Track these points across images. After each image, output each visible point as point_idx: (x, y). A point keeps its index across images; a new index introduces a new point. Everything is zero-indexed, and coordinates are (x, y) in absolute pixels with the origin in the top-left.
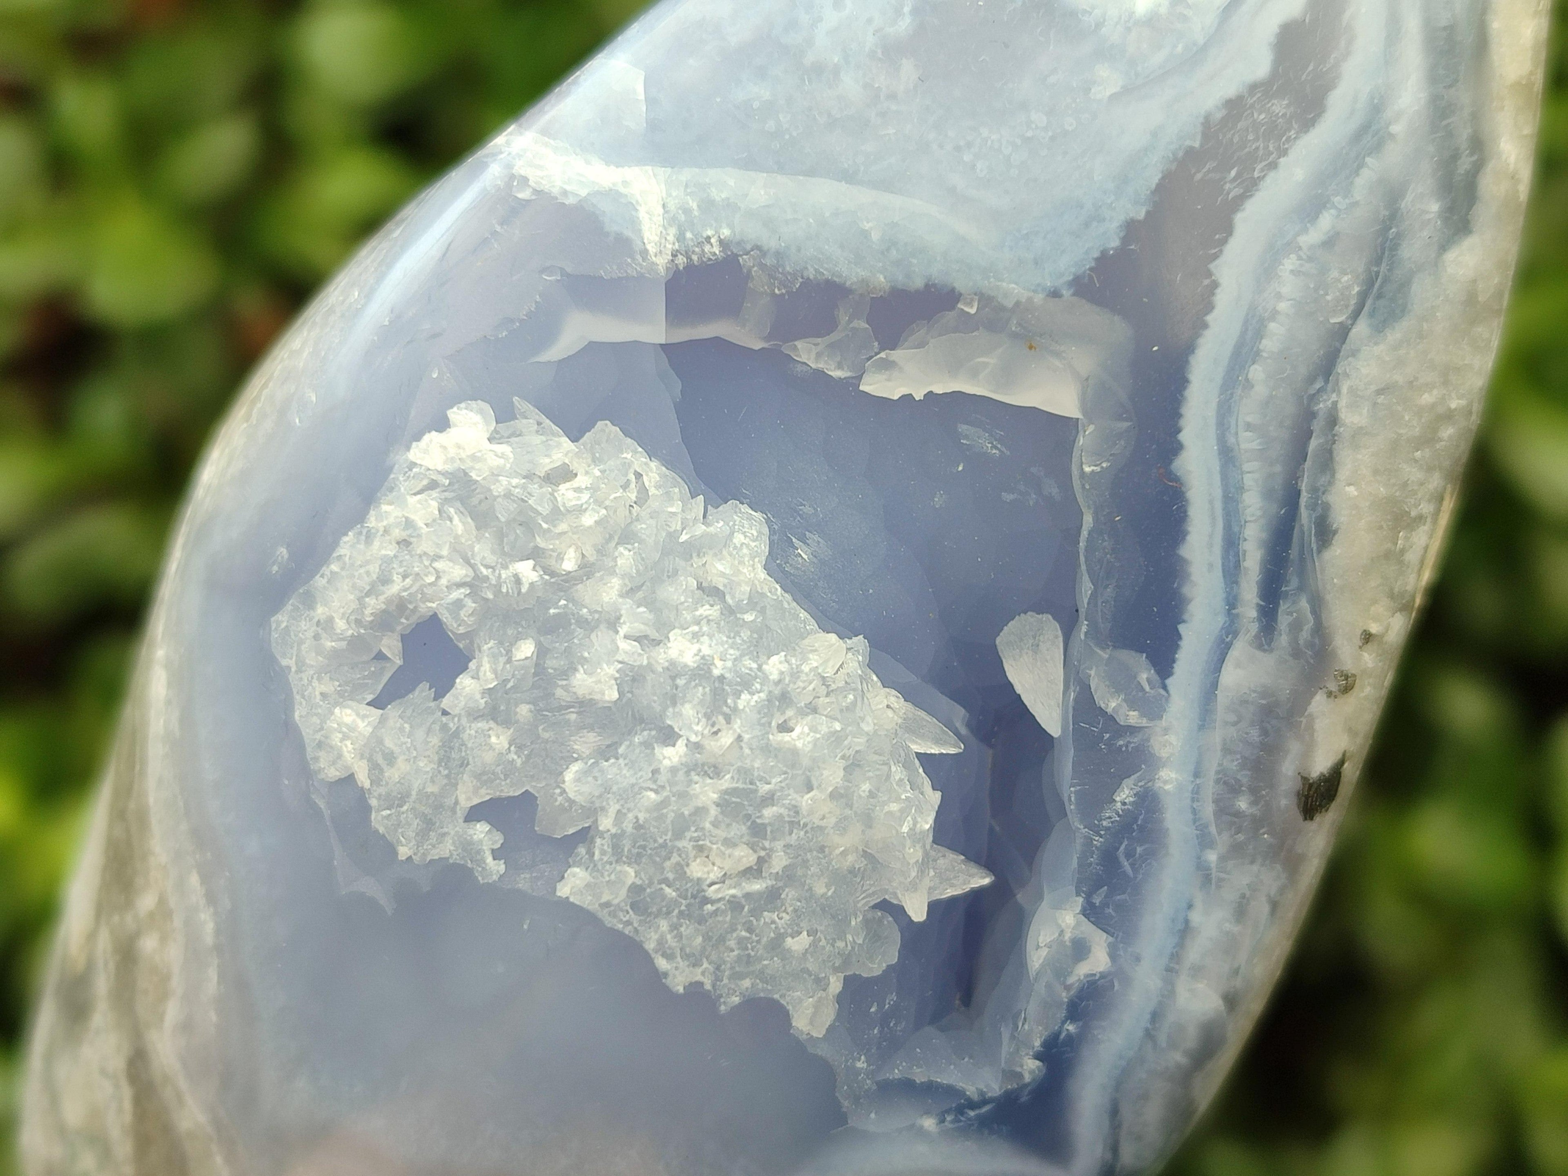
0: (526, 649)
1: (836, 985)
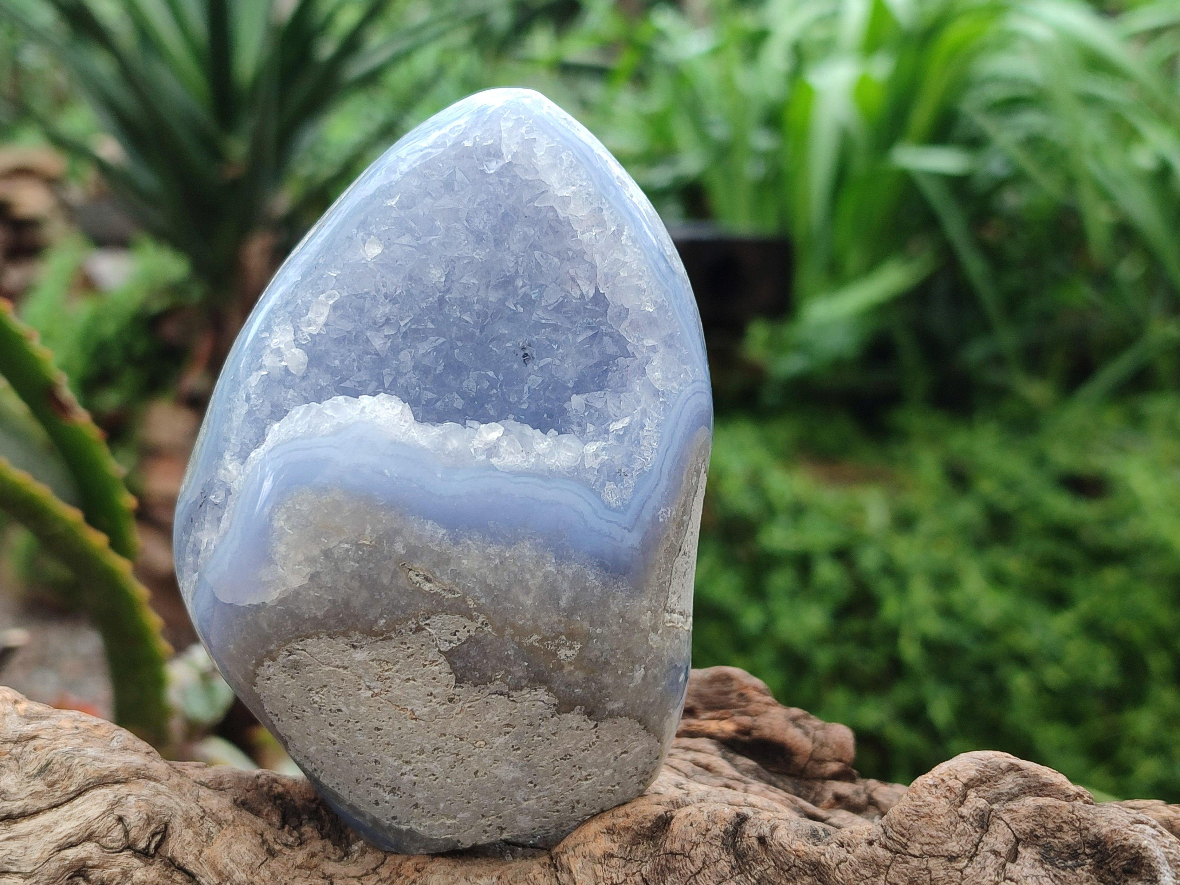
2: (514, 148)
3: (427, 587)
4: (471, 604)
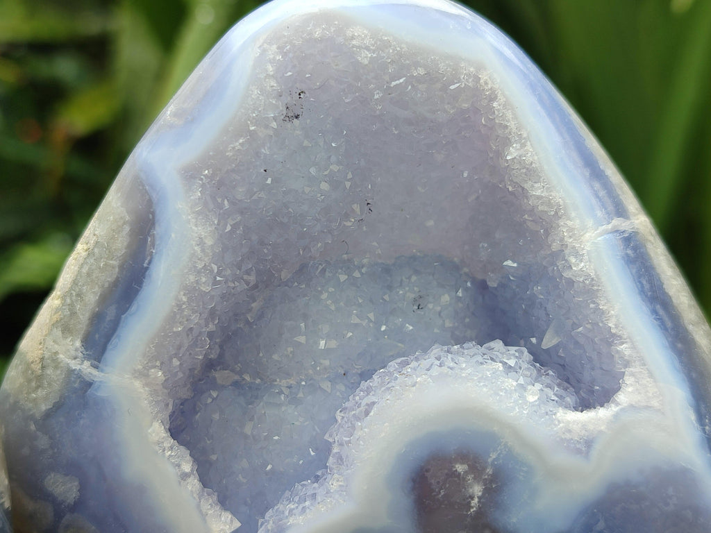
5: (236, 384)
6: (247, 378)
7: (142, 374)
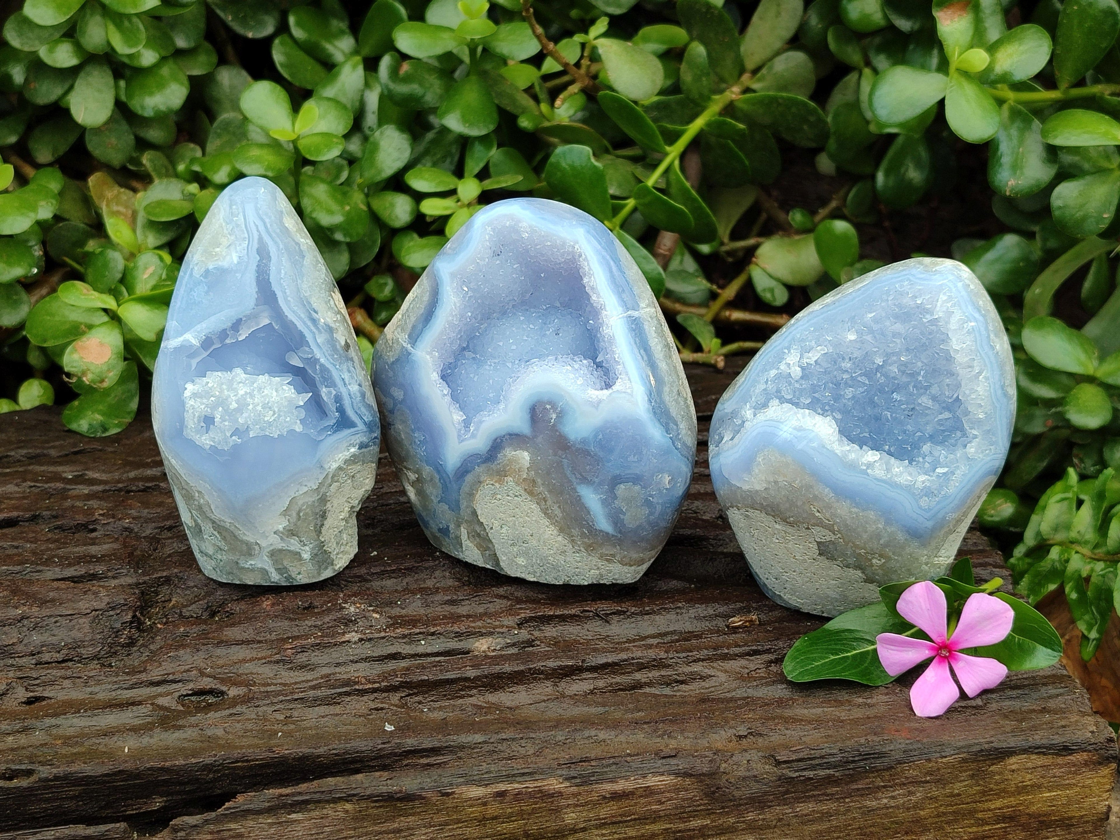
0: (220, 409)
1: (298, 422)
2: (941, 314)
3: (817, 514)
4: (836, 528)
5: (473, 358)
6: (478, 356)
7: (429, 353)
